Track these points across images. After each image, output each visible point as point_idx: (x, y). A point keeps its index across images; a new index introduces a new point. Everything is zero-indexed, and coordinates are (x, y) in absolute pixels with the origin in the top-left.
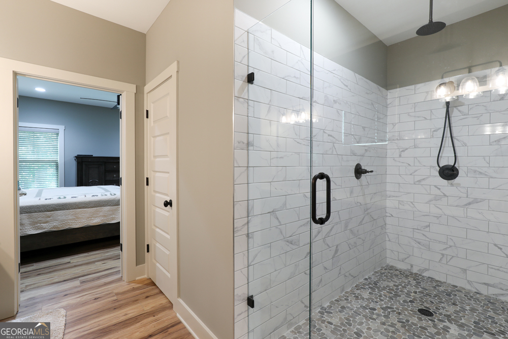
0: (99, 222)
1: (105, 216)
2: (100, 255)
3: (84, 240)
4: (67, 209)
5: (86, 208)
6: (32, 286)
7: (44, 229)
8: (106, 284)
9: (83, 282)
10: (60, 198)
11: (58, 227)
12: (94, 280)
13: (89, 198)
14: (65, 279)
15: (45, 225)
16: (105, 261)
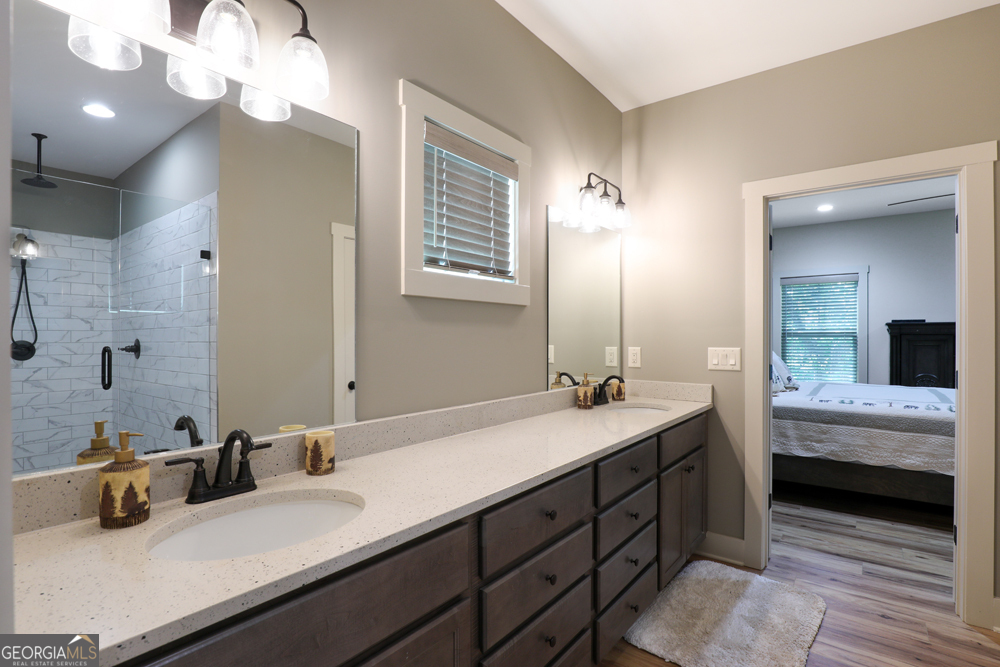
0: (919, 466)
1: (933, 456)
2: (916, 536)
3: (889, 495)
4: (855, 426)
5: (890, 429)
6: (791, 541)
7: (817, 452)
8: (912, 600)
9: (868, 573)
10: (843, 402)
11: (837, 455)
12: (890, 579)
13: (898, 410)
14: (839, 553)
15: (818, 445)
16: (924, 555)
